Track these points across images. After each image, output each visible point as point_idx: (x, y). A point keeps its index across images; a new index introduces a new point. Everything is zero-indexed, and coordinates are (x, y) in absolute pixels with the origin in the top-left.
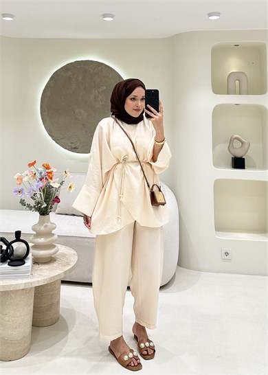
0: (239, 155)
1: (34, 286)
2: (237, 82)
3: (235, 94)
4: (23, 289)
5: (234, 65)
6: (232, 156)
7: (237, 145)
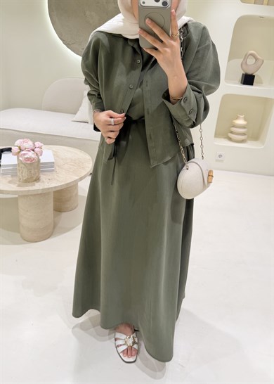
0: (250, 72)
1: (52, 191)
4: (41, 194)
6: (242, 72)
7: (251, 61)
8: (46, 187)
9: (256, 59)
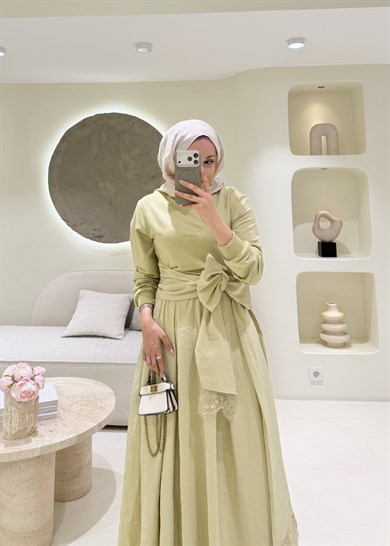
1: (54, 450)
2: (323, 137)
3: (321, 154)
4: (38, 457)
5: (317, 114)
9: (332, 221)
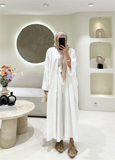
1: (17, 117)
2: (100, 33)
3: (99, 38)
4: (12, 119)
6: (97, 64)
7: (100, 59)
8: (15, 116)
9: (102, 58)
